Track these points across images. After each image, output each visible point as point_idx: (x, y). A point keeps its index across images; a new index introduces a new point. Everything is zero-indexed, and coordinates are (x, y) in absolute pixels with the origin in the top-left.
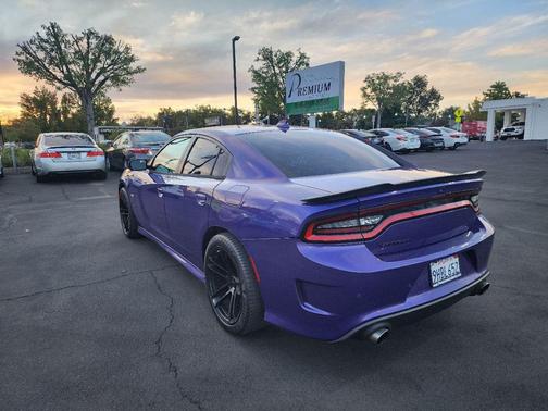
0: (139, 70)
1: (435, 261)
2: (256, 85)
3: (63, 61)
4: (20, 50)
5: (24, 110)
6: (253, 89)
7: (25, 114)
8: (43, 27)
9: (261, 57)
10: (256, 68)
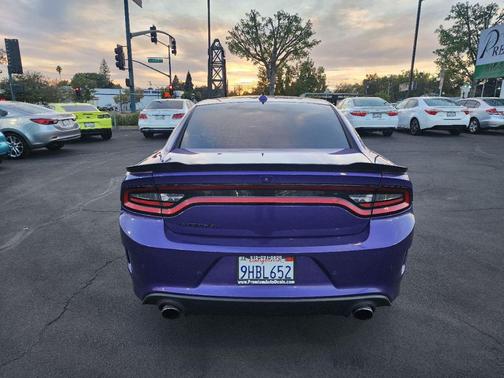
0: (315, 43)
1: (247, 256)
2: (444, 47)
3: (257, 41)
4: (229, 35)
5: (260, 80)
6: (438, 52)
7: (260, 84)
8: (247, 14)
9: (454, 15)
10: (446, 28)
